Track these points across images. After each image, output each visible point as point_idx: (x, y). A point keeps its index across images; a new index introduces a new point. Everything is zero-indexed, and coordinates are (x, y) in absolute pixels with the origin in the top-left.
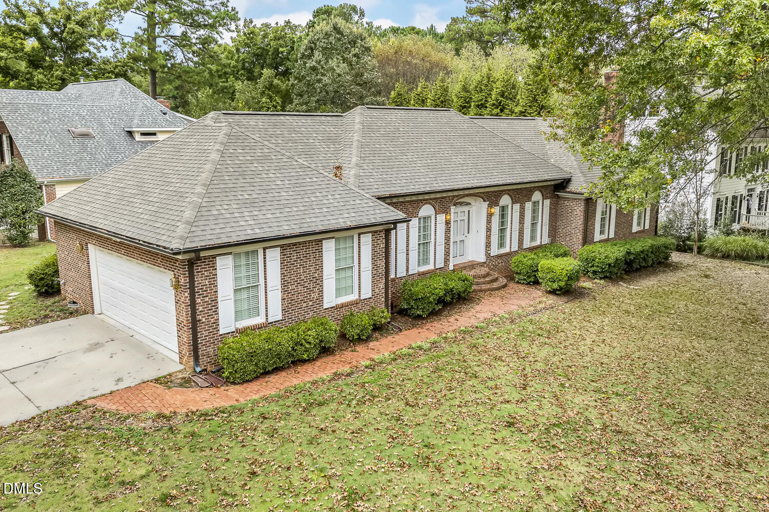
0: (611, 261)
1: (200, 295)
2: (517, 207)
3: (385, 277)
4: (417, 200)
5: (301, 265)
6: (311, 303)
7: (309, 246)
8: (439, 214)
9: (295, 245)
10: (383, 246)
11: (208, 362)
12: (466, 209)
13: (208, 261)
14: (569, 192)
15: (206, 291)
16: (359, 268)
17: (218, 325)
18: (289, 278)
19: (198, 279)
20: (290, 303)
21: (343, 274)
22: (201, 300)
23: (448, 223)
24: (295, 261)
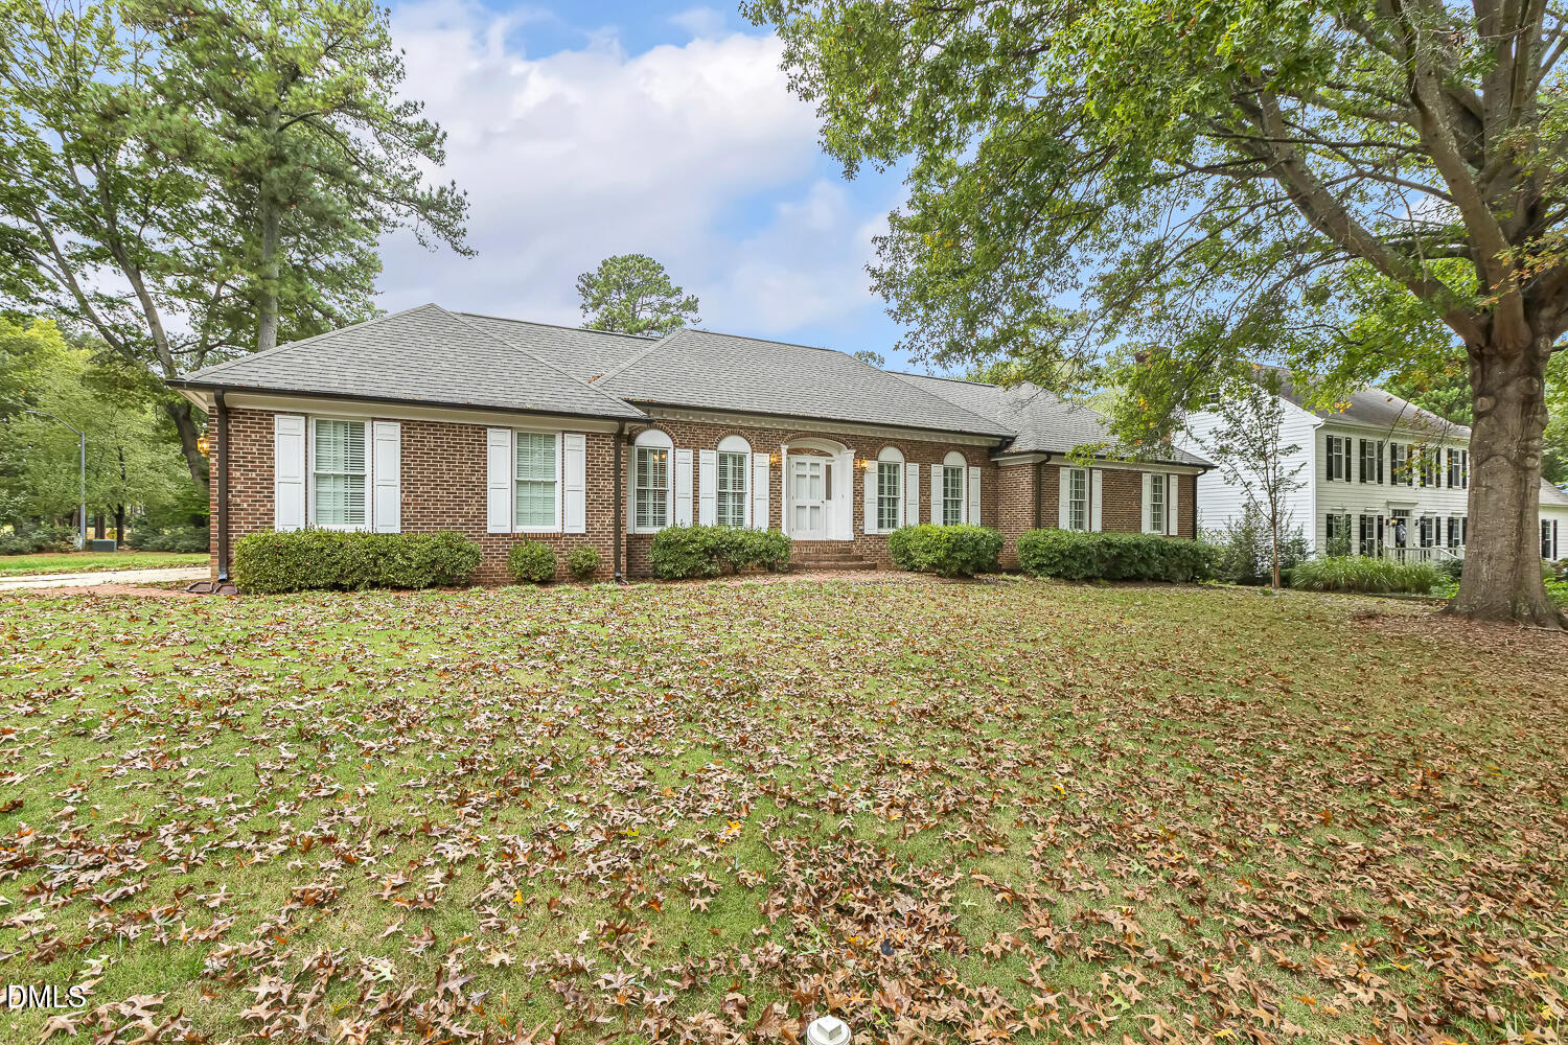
1: (239, 466)
2: (914, 468)
3: (614, 508)
4: (713, 425)
5: (444, 458)
6: (462, 520)
7: (461, 432)
8: (760, 452)
9: (432, 426)
10: (610, 459)
12: (823, 461)
13: (260, 419)
14: (1011, 455)
15: (253, 462)
16: (563, 485)
17: (273, 518)
18: (418, 473)
19: (236, 442)
20: (419, 512)
23: (775, 468)
24: (433, 450)
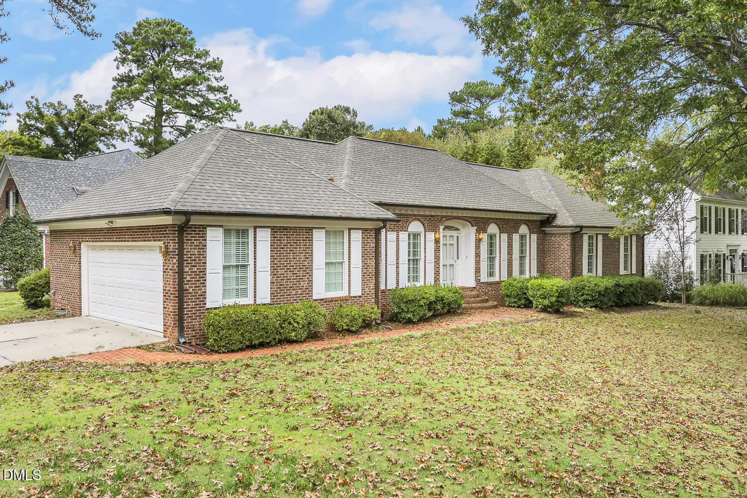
0: (601, 289)
1: (188, 263)
2: (505, 236)
3: (375, 277)
4: (407, 215)
5: (291, 251)
6: (300, 292)
7: (299, 232)
8: (429, 231)
9: (285, 229)
10: (373, 245)
11: (194, 336)
12: (455, 233)
13: (199, 231)
14: (555, 227)
15: (195, 260)
16: (349, 264)
17: (206, 298)
18: (279, 261)
19: (187, 247)
20: (279, 288)
21: (332, 269)
22: (190, 269)
23: (437, 241)
24: (286, 245)
